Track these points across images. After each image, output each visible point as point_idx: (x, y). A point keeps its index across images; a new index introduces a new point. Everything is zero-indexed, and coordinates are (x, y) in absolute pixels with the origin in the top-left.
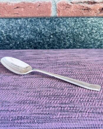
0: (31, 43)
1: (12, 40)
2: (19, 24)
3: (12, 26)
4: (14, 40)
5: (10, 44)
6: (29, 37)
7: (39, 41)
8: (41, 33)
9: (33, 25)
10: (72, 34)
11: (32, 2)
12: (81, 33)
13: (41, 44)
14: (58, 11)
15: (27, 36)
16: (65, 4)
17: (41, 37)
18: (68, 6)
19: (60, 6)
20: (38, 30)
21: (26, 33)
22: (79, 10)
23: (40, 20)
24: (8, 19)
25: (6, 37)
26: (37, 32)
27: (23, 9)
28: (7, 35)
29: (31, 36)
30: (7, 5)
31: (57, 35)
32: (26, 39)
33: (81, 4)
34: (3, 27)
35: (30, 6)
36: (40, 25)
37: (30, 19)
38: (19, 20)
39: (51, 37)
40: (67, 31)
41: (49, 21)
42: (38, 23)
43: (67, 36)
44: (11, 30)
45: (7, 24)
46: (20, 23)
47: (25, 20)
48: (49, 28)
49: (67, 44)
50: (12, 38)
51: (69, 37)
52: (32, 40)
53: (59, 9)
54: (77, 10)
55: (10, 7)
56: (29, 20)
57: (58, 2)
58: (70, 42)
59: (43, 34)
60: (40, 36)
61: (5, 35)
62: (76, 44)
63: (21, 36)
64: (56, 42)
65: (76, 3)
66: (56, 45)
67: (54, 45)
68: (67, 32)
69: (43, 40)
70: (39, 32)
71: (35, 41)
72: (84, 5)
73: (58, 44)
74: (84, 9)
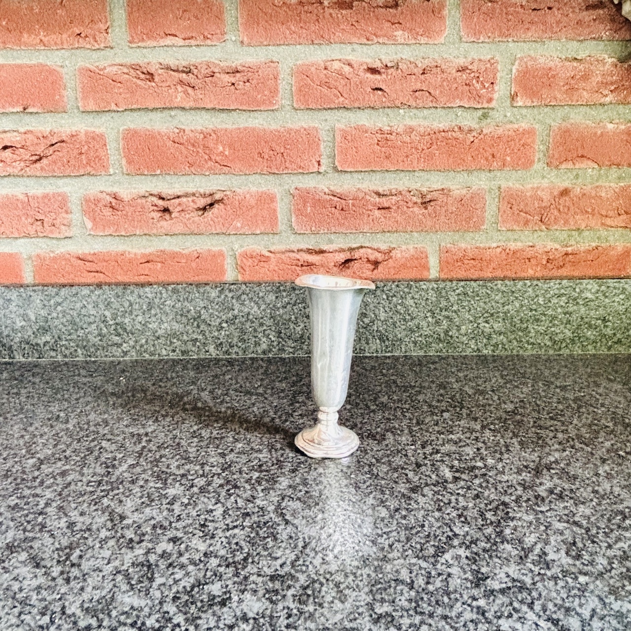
0: (175, 341)
1: (128, 333)
2: (147, 297)
3: (129, 301)
4: (132, 334)
5: (122, 345)
6: (169, 328)
7: (195, 336)
8: (199, 317)
9: (179, 301)
10: (272, 320)
11: (181, 251)
12: (293, 317)
13: (198, 343)
14: (241, 268)
15: (166, 325)
16: (255, 254)
17: (198, 327)
18: (264, 260)
19: (244, 259)
20: (193, 311)
21: (163, 319)
22: (289, 267)
23: (195, 289)
24: (122, 287)
25: (113, 327)
26: (190, 317)
27: (159, 264)
28: (117, 321)
29: (175, 323)
30: (123, 257)
31: (237, 321)
32: (163, 331)
33: (292, 255)
34: (108, 304)
35: (176, 259)
36: (198, 300)
37: (173, 286)
38: (147, 289)
39: (222, 328)
40: (259, 312)
41: (217, 291)
42: (192, 296)
43: (261, 325)
44: (126, 312)
45: (118, 297)
46: (149, 295)
47: (161, 288)
48: (217, 307)
49: (261, 342)
50: (128, 329)
51: (265, 328)
52: (178, 333)
53: (243, 265)
54: (285, 268)
55: (130, 261)
56: (170, 288)
57: (239, 251)
58: (270, 339)
59: (204, 321)
60: (195, 324)
61: (111, 323)
62: (284, 343)
63: (150, 326)
64: (235, 340)
65: (279, 253)
66: (237, 346)
67: (232, 347)
68: (260, 316)
69: (204, 335)
70: (194, 314)
71: (185, 338)
72: (298, 257)
73: (240, 344)
74: (300, 264)
